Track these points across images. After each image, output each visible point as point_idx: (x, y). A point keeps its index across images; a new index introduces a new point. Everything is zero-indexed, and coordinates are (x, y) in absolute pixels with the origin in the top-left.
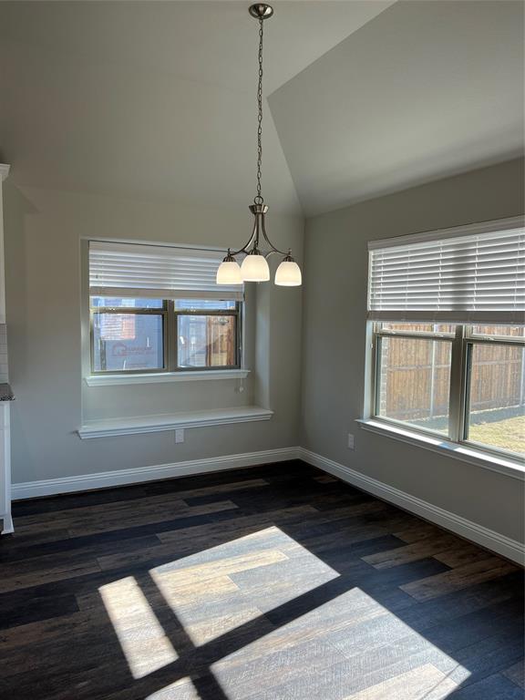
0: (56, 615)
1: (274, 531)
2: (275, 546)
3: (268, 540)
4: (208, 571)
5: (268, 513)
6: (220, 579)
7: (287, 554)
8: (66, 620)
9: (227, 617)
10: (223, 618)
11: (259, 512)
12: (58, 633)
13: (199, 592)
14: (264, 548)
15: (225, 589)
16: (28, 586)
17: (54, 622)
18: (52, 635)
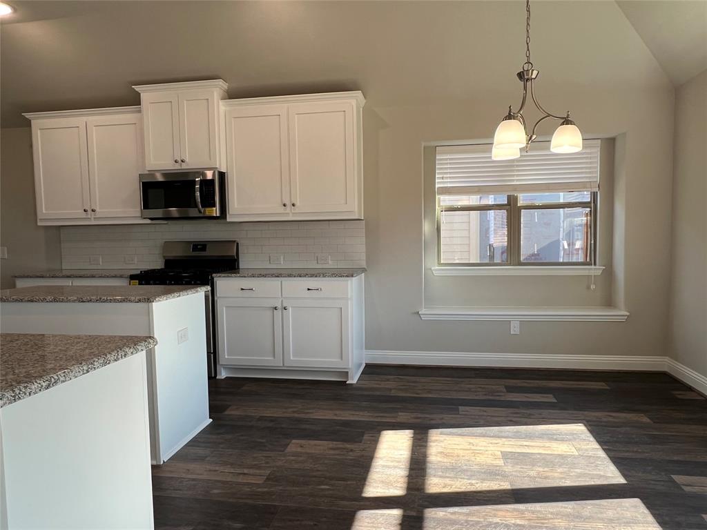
0: (344, 441)
1: (580, 428)
2: (570, 440)
3: (566, 434)
4: (484, 444)
5: (586, 412)
6: (490, 452)
7: (578, 450)
8: (348, 446)
9: (474, 482)
10: (469, 481)
11: (575, 409)
12: (337, 452)
13: (463, 456)
14: (556, 440)
15: (490, 461)
16: (339, 418)
17: (340, 445)
18: (332, 452)
